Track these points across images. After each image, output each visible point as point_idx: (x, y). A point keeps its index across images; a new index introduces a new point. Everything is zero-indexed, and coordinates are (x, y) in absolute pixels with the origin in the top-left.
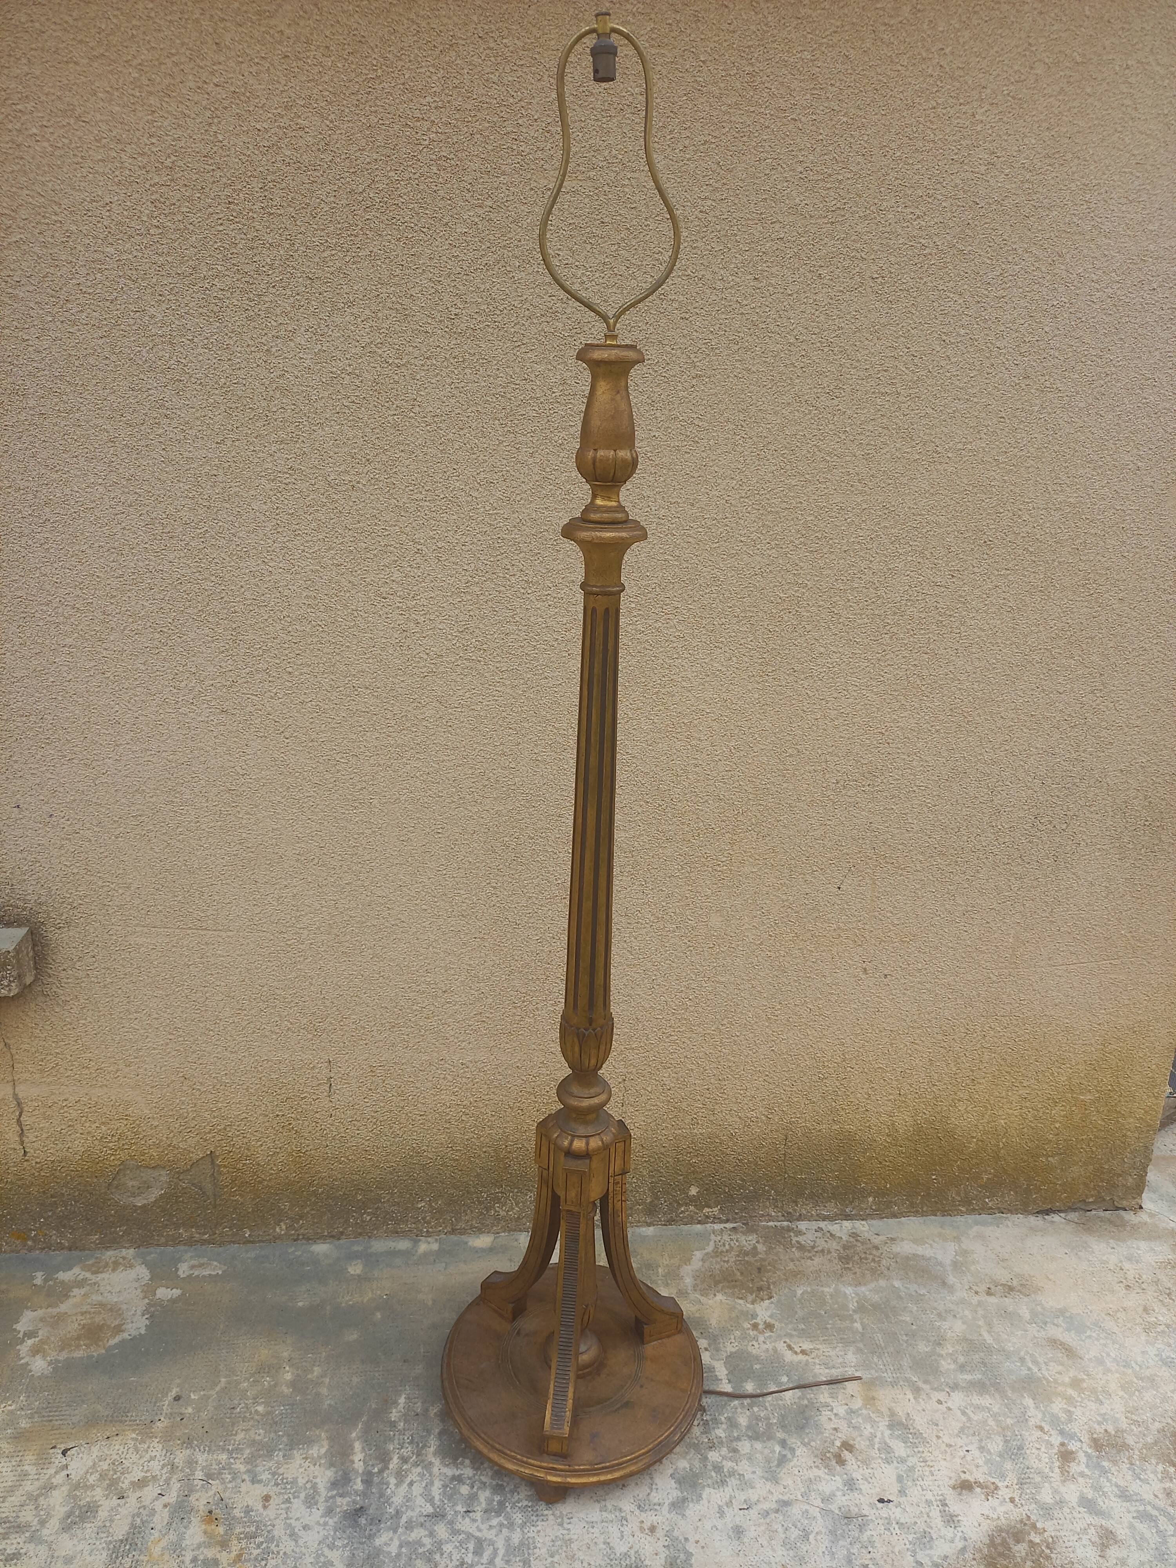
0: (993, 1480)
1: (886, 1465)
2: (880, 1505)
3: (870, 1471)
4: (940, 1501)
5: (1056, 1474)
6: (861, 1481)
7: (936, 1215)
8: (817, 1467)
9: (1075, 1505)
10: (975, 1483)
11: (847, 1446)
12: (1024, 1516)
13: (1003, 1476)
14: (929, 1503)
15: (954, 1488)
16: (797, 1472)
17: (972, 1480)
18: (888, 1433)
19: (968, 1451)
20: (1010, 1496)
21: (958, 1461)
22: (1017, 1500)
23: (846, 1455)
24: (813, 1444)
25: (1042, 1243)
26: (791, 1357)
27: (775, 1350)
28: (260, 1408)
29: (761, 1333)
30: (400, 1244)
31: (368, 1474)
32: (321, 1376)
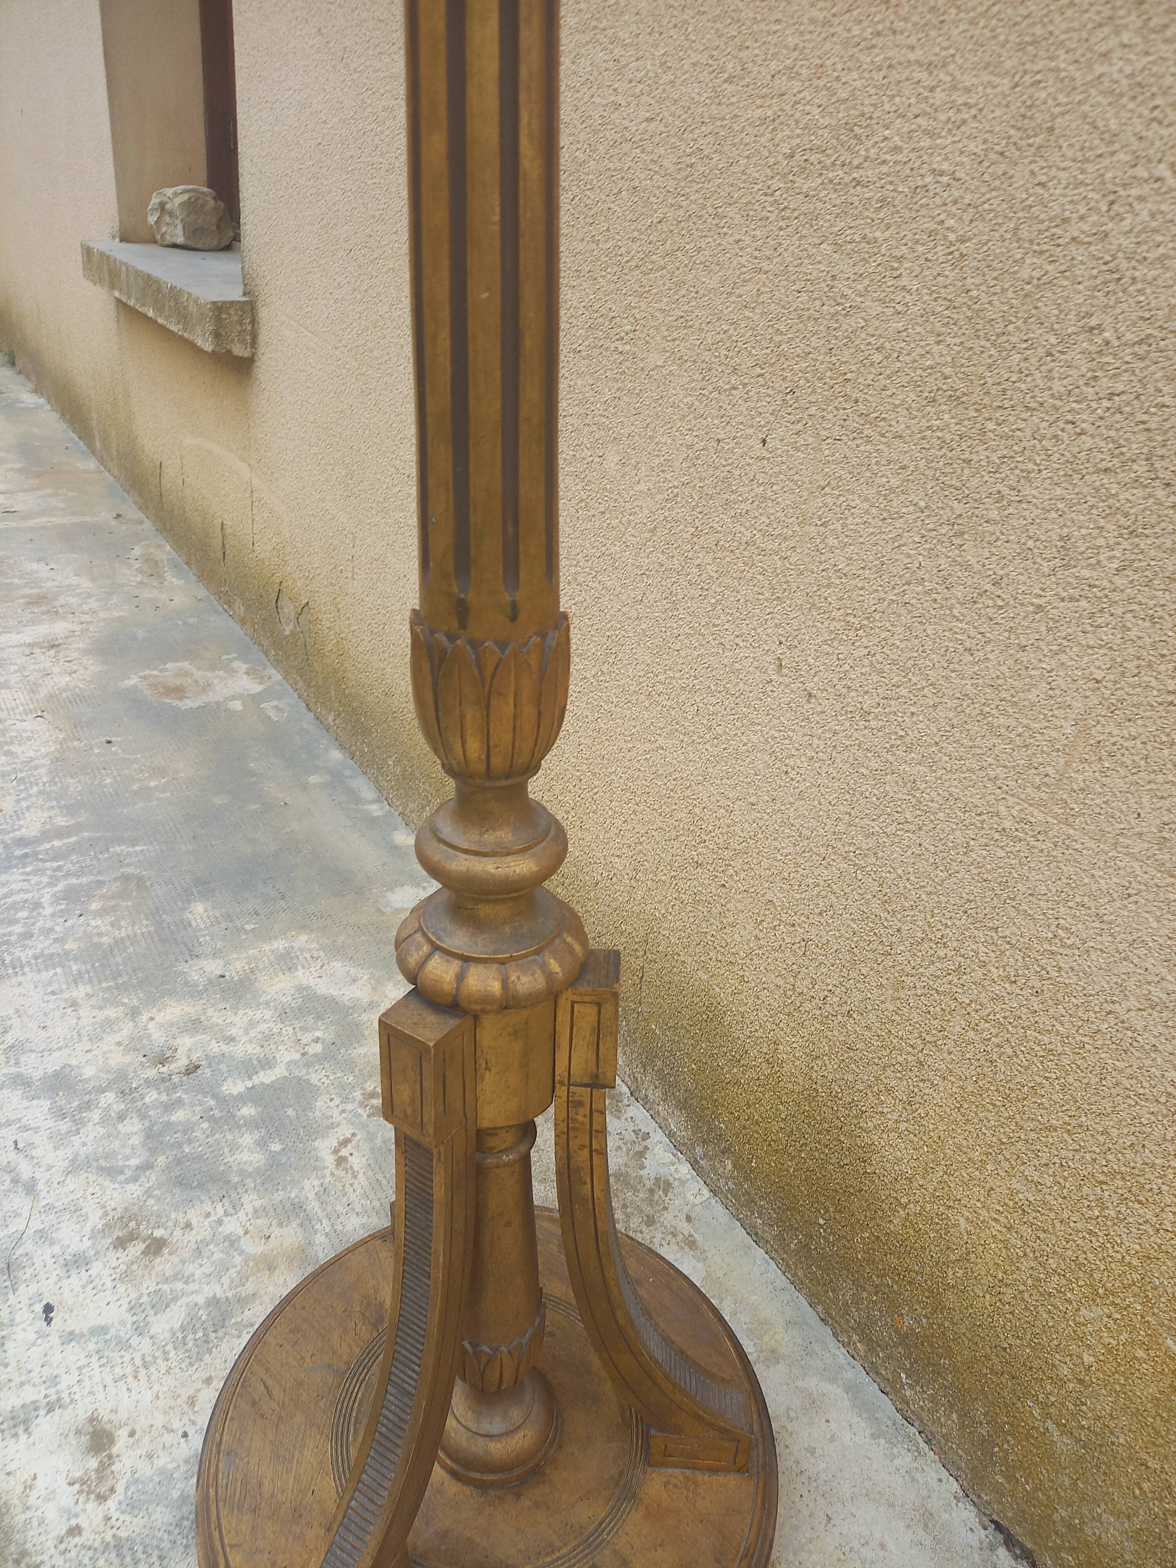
0: (120, 1488)
1: (126, 1306)
2: (39, 1308)
3: (109, 1284)
4: (59, 1400)
6: (84, 1275)
8: (106, 1214)
10: (110, 1457)
11: (156, 1247)
12: (39, 1559)
13: (132, 1506)
14: (54, 1380)
15: (92, 1420)
16: (91, 1190)
17: (115, 1451)
18: (200, 1299)
19: (185, 1435)
20: (84, 1525)
21: (159, 1420)
22: (77, 1540)
23: (136, 1249)
24: (151, 1202)
25: (891, 1546)
26: (324, 1148)
27: (332, 1126)
28: (108, 781)
29: (361, 1104)
30: (367, 792)
31: (36, 854)
32: (158, 799)
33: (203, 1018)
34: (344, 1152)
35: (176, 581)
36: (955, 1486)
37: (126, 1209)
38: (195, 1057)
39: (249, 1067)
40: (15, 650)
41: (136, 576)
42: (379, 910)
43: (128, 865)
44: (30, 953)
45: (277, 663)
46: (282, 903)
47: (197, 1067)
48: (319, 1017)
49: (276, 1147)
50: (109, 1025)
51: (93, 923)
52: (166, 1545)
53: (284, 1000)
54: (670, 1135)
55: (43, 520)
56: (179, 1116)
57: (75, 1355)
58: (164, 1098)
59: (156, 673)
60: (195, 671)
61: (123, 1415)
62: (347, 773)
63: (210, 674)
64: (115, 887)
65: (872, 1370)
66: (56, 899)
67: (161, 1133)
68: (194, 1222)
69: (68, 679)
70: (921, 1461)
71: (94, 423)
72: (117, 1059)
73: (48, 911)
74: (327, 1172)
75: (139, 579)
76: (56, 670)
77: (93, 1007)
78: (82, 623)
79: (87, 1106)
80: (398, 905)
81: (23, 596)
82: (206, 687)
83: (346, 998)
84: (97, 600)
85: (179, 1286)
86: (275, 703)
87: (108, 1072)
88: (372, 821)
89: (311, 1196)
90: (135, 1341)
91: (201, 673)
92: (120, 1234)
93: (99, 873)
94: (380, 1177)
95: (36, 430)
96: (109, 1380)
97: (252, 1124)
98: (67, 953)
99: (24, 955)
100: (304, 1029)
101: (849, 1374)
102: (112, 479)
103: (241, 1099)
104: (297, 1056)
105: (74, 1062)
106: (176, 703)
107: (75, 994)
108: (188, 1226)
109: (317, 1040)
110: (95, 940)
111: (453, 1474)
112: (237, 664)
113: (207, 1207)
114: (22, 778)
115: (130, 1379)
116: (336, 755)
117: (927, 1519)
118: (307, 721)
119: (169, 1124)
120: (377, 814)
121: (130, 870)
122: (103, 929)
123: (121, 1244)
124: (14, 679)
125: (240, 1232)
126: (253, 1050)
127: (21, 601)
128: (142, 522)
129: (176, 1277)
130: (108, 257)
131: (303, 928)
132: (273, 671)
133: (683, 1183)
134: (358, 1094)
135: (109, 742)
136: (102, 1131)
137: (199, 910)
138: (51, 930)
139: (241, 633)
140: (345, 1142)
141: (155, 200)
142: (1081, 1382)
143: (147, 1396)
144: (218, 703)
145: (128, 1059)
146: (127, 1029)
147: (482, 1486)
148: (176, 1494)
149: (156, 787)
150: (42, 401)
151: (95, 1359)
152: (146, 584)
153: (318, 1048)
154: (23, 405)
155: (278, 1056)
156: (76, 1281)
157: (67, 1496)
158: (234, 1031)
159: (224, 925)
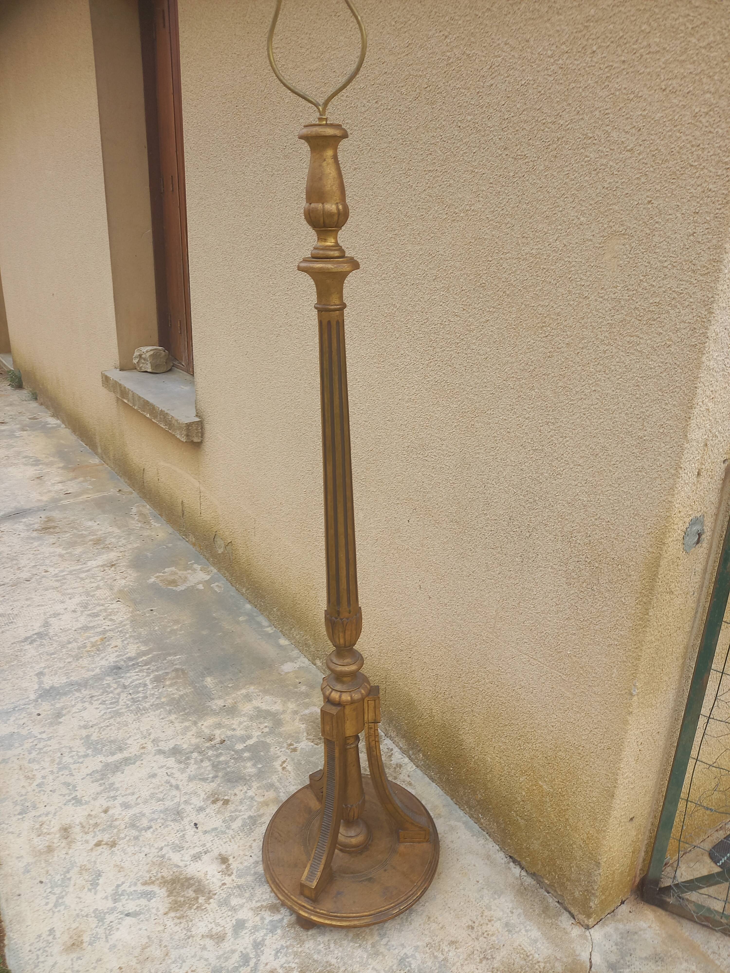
0: (234, 872)
1: (221, 821)
2: (192, 824)
3: (214, 815)
4: (207, 850)
5: (254, 904)
6: (204, 813)
7: (452, 799)
8: (206, 794)
9: (236, 917)
10: (229, 864)
11: (226, 802)
12: (215, 892)
13: (239, 877)
14: (204, 845)
15: (220, 855)
16: (198, 786)
17: (230, 862)
18: (246, 817)
19: (251, 856)
20: (226, 882)
21: (241, 853)
22: (225, 886)
23: (220, 803)
24: (220, 788)
25: (477, 865)
26: (277, 764)
27: (278, 757)
28: (157, 628)
29: (287, 748)
30: (265, 623)
31: (138, 663)
32: (180, 634)
33: (221, 722)
34: (284, 765)
35: (157, 525)
36: (498, 847)
37: (213, 791)
38: (223, 737)
39: (243, 739)
40: (96, 569)
41: (137, 524)
42: (279, 674)
43: (176, 664)
44: (149, 704)
45: (214, 564)
46: (241, 674)
47: (224, 741)
48: (265, 718)
49: (260, 766)
50: (187, 729)
51: (169, 690)
52: (253, 885)
53: (250, 713)
54: (401, 748)
55: (85, 496)
56: (222, 758)
57: (209, 837)
58: (215, 753)
59: (161, 574)
60: (178, 571)
61: (229, 853)
62: (255, 614)
63: (185, 572)
64: (174, 674)
65: (471, 816)
66: (152, 682)
67: (217, 765)
68: (237, 793)
69: (124, 581)
70: (487, 841)
71: (97, 441)
72: (194, 741)
73: (150, 687)
74: (280, 773)
75: (140, 525)
76: (118, 577)
77: (179, 722)
78: (121, 552)
79: (188, 758)
80: (286, 671)
81: (90, 540)
82: (185, 580)
83: (273, 710)
84: (124, 539)
85: (237, 813)
86: (216, 584)
87: (192, 746)
88: (269, 635)
89: (276, 781)
90: (227, 831)
91: (181, 572)
92: (213, 799)
93: (165, 669)
94: (299, 772)
95: (62, 442)
96: (222, 843)
97: (249, 759)
98: (163, 703)
99: (147, 705)
100: (260, 723)
101: (464, 819)
102: (109, 468)
103: (243, 751)
104: (260, 733)
105: (179, 744)
106: (174, 588)
107: (171, 718)
108: (235, 794)
109: (266, 727)
110: (172, 696)
111: (341, 850)
112: (195, 566)
113: (241, 788)
114: (121, 631)
115: (229, 842)
116: (248, 606)
117: (488, 857)
118: (233, 592)
119: (219, 762)
120: (271, 632)
121: (177, 667)
122: (174, 692)
123: (214, 802)
124: (101, 584)
125: (254, 795)
126: (243, 732)
127: (90, 543)
128: (132, 493)
129: (236, 811)
130: (120, 385)
131: (251, 684)
132: (212, 568)
133: (406, 764)
134: (285, 745)
135: (152, 610)
136: (197, 766)
137: (209, 681)
138: (153, 694)
139: (194, 549)
140: (284, 762)
141: (137, 353)
142: (523, 801)
143: (236, 847)
144: (192, 586)
145: (198, 740)
146: (194, 729)
147: (349, 853)
148: (252, 872)
149: (177, 629)
150: (59, 422)
151: (216, 837)
152: (143, 527)
153: (267, 730)
154: (50, 426)
155: (253, 733)
156: (202, 815)
157: (219, 876)
158: (234, 726)
159: (220, 686)
